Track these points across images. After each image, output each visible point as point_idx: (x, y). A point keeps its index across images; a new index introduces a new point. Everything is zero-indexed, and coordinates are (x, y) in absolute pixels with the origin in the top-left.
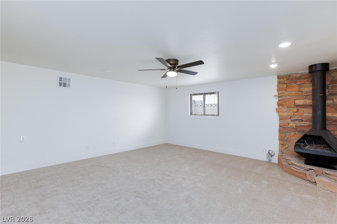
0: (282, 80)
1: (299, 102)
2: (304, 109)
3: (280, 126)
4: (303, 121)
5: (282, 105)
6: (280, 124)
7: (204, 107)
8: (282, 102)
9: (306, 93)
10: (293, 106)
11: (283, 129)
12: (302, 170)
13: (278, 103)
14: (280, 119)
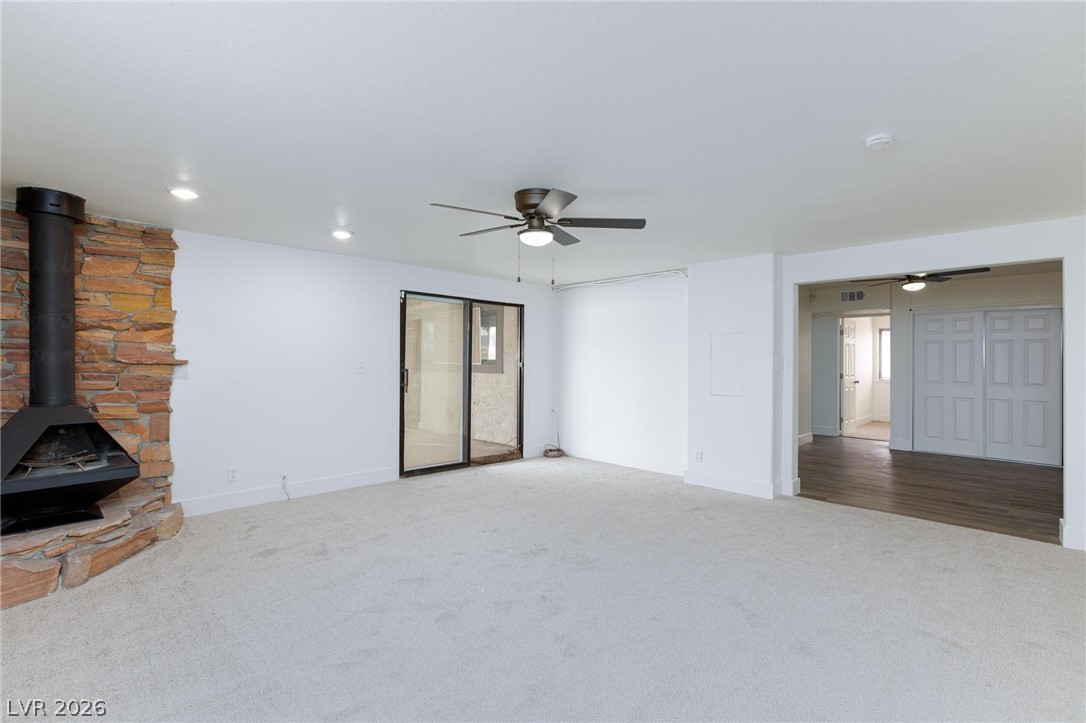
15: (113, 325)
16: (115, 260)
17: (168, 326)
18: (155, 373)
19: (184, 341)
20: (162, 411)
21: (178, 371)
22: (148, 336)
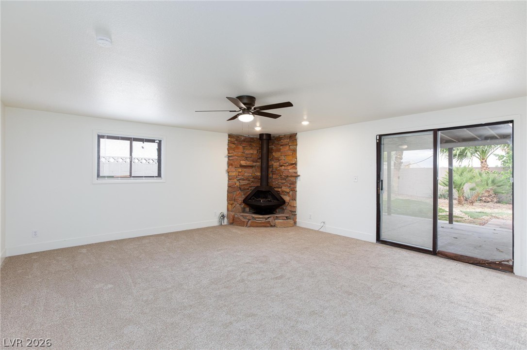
0: (232, 140)
1: (243, 163)
2: (245, 170)
3: (229, 187)
4: (244, 180)
5: (232, 165)
6: (228, 184)
7: (131, 162)
8: (231, 162)
9: (247, 154)
10: (239, 166)
11: (231, 189)
12: (264, 220)
13: (228, 163)
14: (229, 179)
15: (284, 165)
16: (285, 146)
17: (295, 164)
18: (292, 179)
19: (300, 169)
20: (294, 190)
21: (299, 178)
22: (289, 168)
